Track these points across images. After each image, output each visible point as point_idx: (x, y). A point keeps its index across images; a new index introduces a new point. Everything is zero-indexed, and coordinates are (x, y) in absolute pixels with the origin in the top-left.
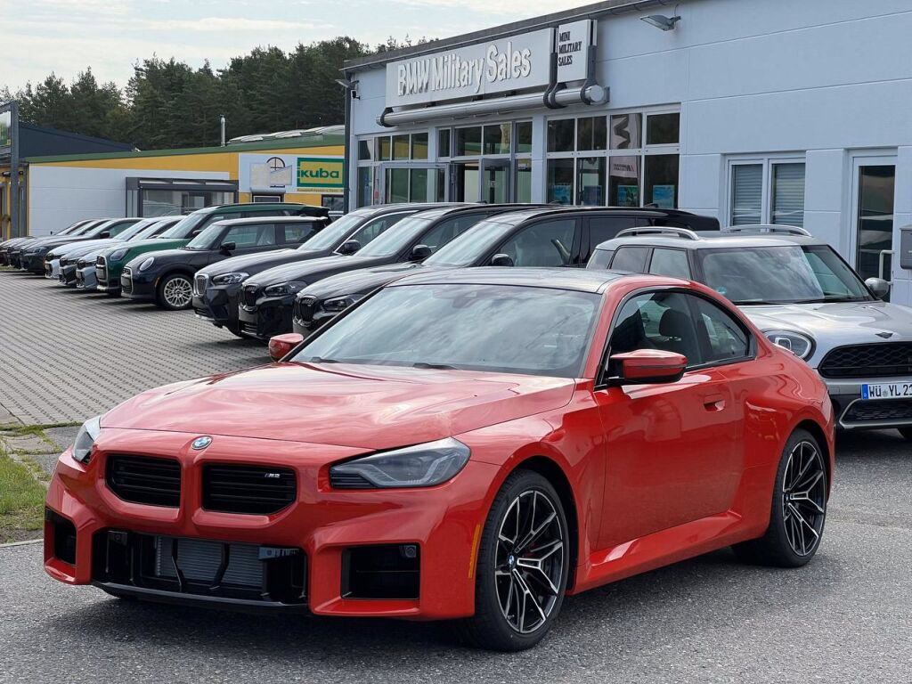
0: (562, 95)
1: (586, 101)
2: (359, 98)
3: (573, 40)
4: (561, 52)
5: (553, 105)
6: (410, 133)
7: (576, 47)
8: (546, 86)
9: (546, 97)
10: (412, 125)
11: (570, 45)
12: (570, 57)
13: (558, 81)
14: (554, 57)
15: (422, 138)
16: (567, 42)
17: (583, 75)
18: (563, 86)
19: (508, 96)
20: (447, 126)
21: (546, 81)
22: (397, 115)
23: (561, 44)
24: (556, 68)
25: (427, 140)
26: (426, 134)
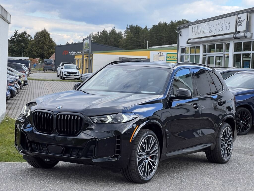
0: (238, 35)
1: (246, 37)
2: (182, 36)
5: (236, 38)
6: (195, 46)
7: (243, 21)
9: (234, 36)
12: (241, 24)
14: (237, 24)
15: (198, 48)
17: (245, 29)
18: (239, 32)
19: (223, 35)
20: (205, 44)
21: (234, 31)
22: (192, 41)
23: (239, 20)
24: (237, 27)
25: (200, 48)
26: (200, 46)
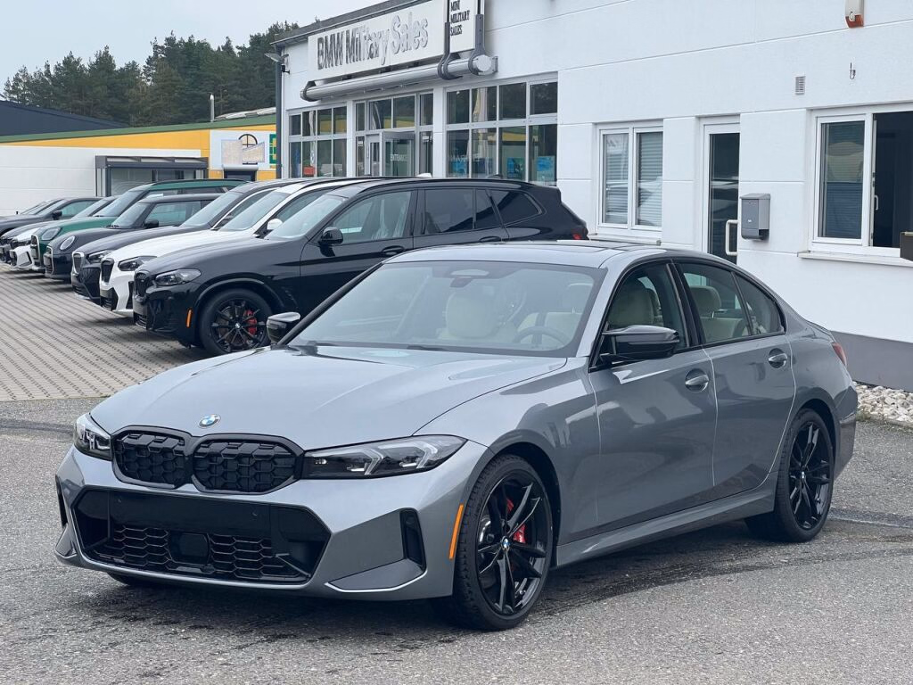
0: (454, 66)
1: (475, 71)
2: (289, 72)
3: (462, 9)
4: (453, 22)
5: (448, 77)
6: (332, 107)
7: (465, 16)
8: (441, 56)
9: (439, 68)
10: (331, 100)
11: (460, 14)
12: (460, 26)
13: (452, 51)
14: (447, 26)
15: (341, 112)
16: (457, 12)
17: (471, 45)
18: (456, 56)
19: (410, 67)
20: (363, 98)
21: (441, 52)
22: (320, 88)
23: (452, 13)
24: (449, 38)
25: (345, 114)
26: (345, 108)
